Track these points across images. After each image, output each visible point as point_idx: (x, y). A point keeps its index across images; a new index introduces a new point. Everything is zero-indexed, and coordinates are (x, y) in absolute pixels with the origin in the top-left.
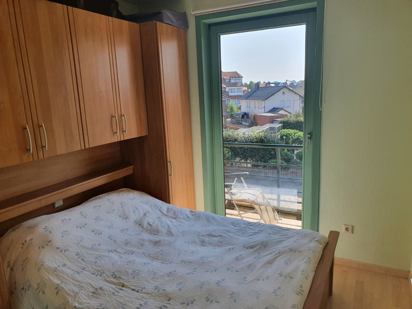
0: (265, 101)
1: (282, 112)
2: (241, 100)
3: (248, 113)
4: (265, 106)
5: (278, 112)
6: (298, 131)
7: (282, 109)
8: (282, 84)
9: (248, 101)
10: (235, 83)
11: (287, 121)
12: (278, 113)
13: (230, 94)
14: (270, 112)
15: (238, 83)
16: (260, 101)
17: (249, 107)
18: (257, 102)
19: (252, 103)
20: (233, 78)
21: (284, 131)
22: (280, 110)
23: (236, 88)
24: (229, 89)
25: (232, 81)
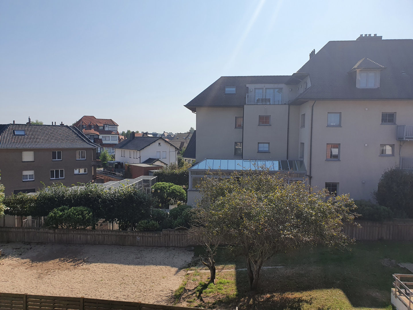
0: (141, 151)
1: (157, 163)
2: (115, 148)
3: (122, 163)
4: (140, 157)
5: (154, 162)
6: (173, 184)
7: (158, 160)
8: (160, 135)
9: (123, 150)
10: (110, 131)
11: (162, 173)
12: (153, 164)
13: (104, 142)
14: (145, 162)
15: (113, 131)
16: (135, 151)
17: (124, 157)
18: (132, 151)
19: (127, 152)
20: (108, 126)
21: (159, 184)
22: (156, 161)
23: (110, 136)
24: (103, 137)
25: (106, 129)
